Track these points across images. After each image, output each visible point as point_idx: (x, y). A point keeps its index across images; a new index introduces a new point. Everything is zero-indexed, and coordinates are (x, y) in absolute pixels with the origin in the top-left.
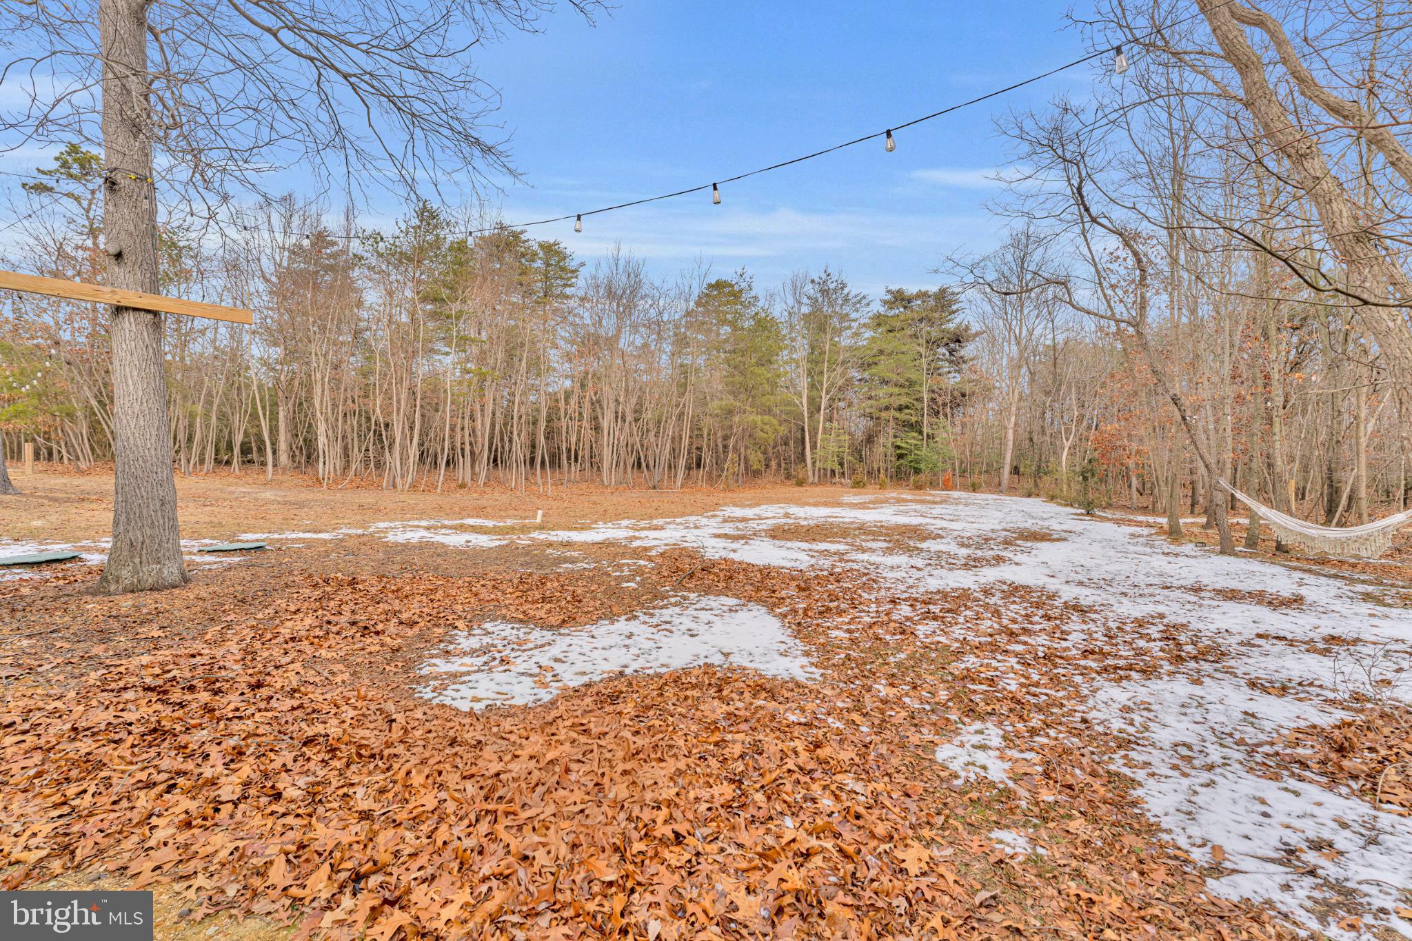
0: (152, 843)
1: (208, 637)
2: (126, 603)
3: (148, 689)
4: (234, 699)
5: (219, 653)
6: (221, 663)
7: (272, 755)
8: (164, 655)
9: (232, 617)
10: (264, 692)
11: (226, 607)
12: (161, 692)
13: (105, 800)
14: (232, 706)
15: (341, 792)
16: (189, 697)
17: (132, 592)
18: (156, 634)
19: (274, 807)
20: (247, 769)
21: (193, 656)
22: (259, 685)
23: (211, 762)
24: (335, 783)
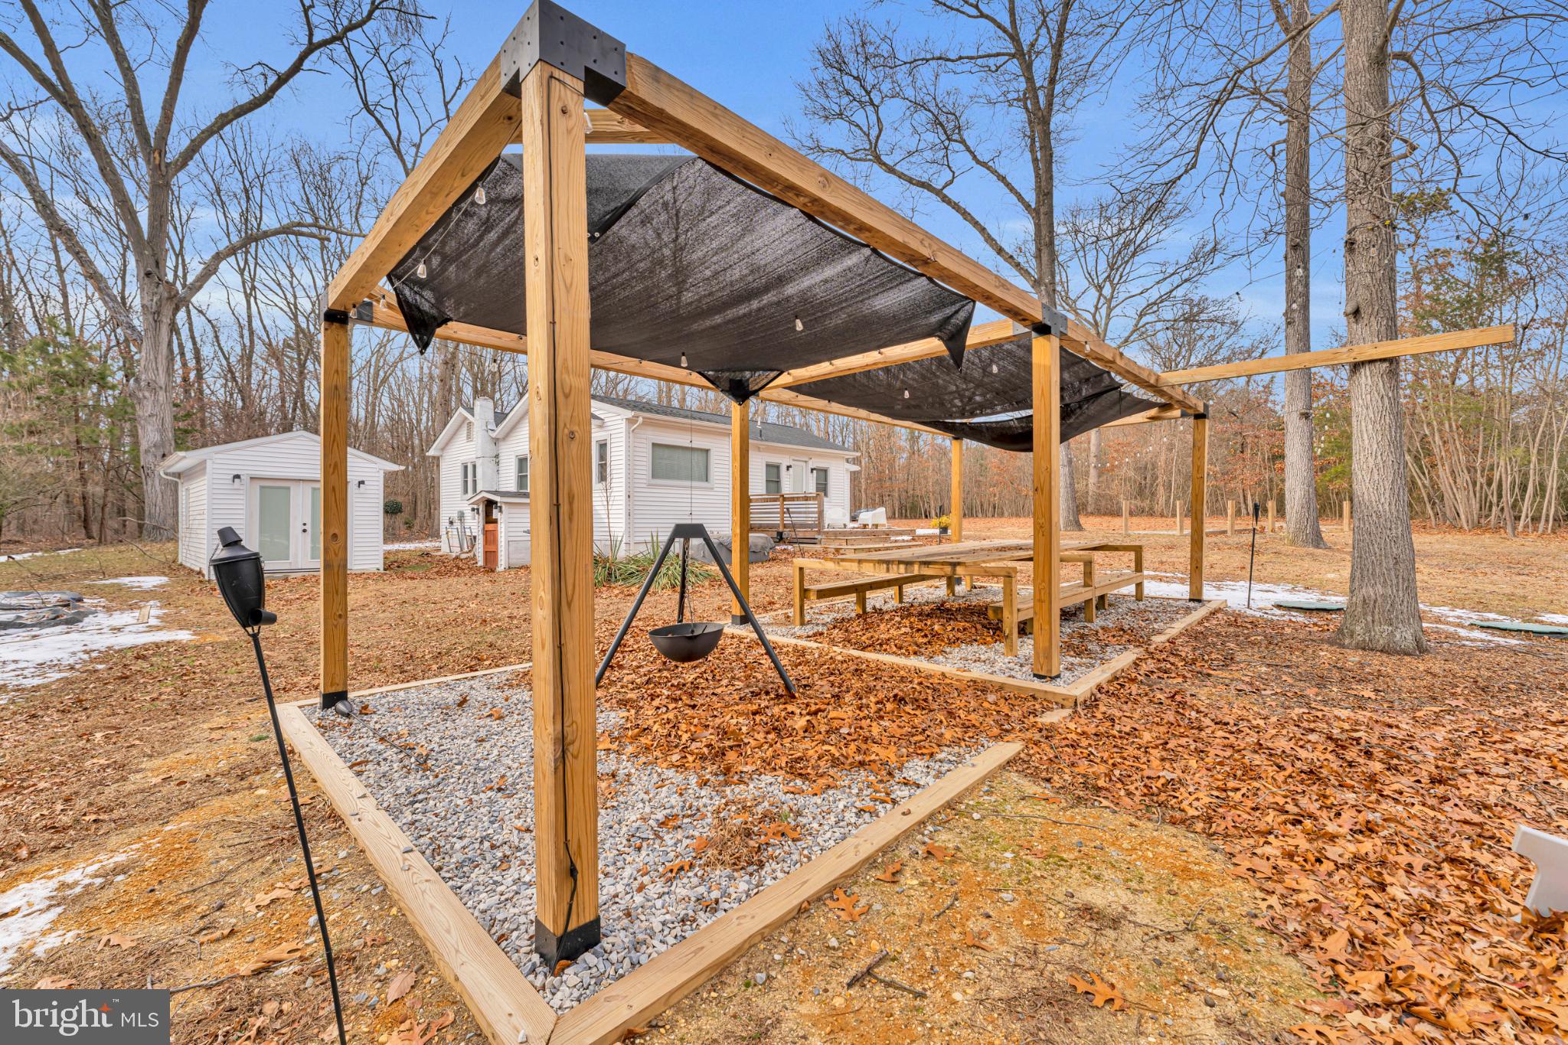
0: (1259, 851)
1: (1419, 714)
2: (1353, 658)
3: (1330, 738)
4: (1404, 782)
5: (1420, 732)
6: (1416, 744)
7: (1402, 849)
8: (1362, 716)
9: (1460, 702)
10: (1440, 790)
11: (1459, 690)
12: (1340, 746)
13: (1250, 804)
14: (1396, 787)
15: (1455, 928)
16: (1361, 761)
17: (1364, 649)
18: (1368, 693)
19: (1370, 892)
20: (1367, 846)
21: (1390, 726)
22: (1441, 781)
23: (1340, 821)
24: (1454, 915)
